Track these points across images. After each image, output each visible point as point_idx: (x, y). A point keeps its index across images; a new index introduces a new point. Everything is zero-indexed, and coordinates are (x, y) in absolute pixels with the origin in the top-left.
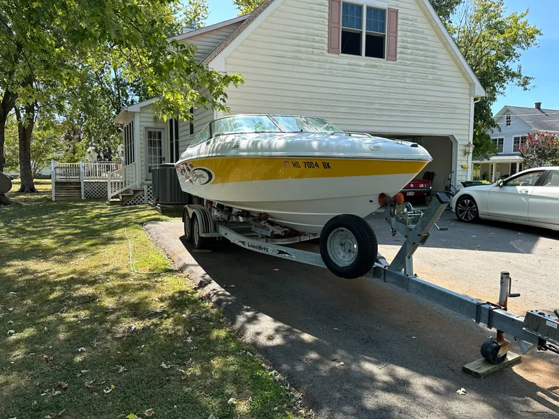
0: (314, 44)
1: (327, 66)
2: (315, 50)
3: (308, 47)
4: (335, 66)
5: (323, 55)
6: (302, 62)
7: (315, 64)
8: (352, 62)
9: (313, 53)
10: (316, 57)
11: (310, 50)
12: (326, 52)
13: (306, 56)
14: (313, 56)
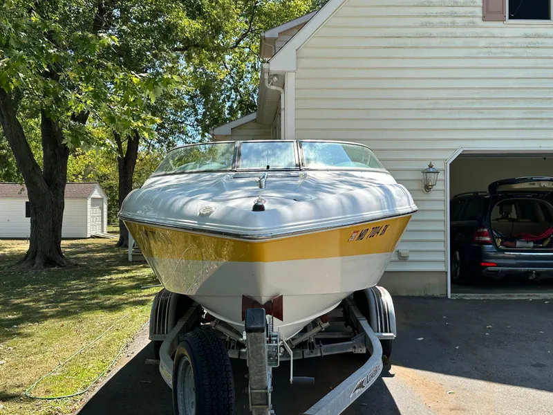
0: (456, 9)
1: (482, 42)
2: (458, 20)
3: (445, 16)
4: (497, 41)
5: (474, 25)
6: (434, 42)
7: (459, 42)
8: (530, 31)
9: (453, 25)
10: (458, 31)
11: (449, 20)
12: (479, 21)
13: (441, 30)
14: (454, 30)
